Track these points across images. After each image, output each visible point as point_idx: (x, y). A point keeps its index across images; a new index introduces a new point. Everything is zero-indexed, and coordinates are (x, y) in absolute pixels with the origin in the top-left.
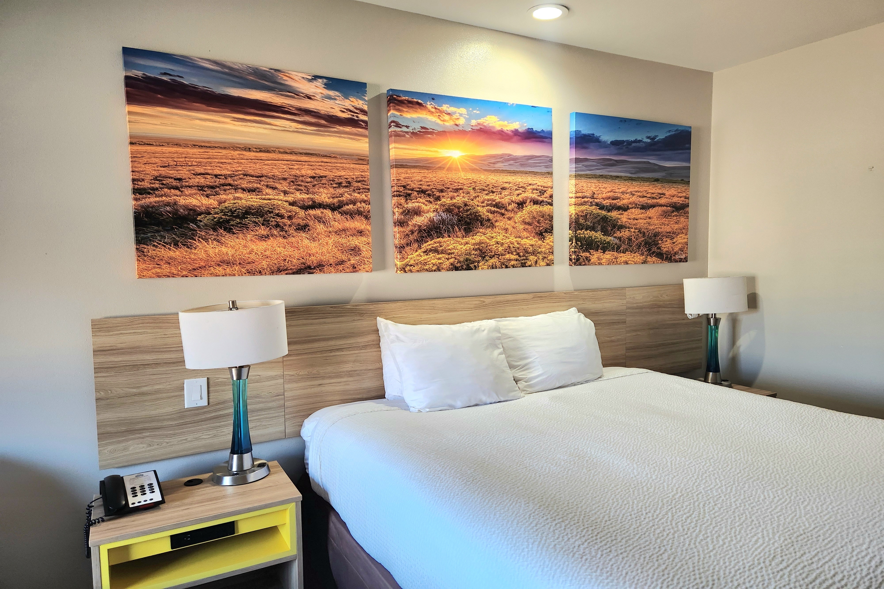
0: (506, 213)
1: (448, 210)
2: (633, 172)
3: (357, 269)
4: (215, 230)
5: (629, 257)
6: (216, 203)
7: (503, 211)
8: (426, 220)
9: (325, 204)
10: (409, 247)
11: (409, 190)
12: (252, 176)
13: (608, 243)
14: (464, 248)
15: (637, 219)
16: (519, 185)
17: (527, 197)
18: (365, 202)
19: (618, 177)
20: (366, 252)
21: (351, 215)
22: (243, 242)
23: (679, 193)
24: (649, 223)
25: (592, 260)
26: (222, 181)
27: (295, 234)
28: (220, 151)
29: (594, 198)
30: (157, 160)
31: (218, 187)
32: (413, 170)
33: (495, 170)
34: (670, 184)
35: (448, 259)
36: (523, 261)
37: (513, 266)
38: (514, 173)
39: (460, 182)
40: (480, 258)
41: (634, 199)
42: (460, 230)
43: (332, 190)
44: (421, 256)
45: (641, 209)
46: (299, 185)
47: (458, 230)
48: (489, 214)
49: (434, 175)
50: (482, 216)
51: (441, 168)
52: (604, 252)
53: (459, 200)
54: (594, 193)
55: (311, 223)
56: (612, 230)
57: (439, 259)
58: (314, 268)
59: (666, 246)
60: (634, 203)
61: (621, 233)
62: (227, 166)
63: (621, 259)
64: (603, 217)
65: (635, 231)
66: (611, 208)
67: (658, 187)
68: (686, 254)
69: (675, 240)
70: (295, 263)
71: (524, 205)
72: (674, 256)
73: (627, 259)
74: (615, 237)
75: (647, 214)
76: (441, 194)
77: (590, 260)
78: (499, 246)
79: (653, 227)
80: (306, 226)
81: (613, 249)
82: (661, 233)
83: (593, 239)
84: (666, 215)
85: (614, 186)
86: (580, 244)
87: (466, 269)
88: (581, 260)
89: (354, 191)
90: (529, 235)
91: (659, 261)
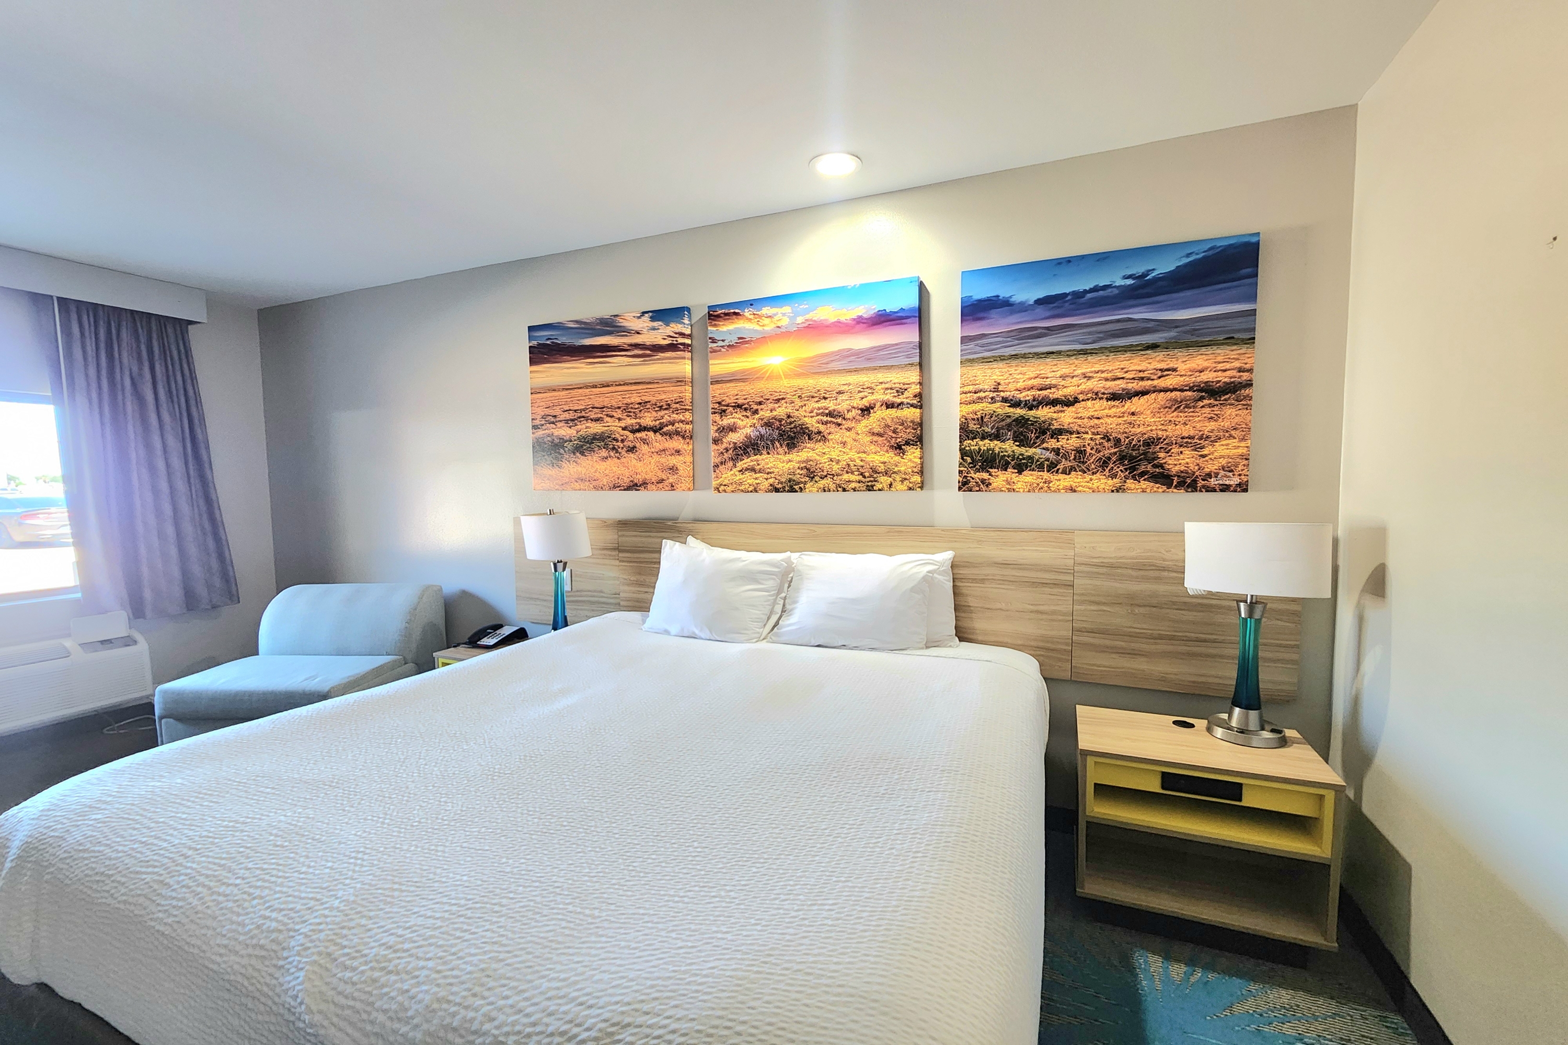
0: (844, 422)
1: (768, 424)
2: (1089, 341)
3: (675, 488)
4: (574, 454)
5: (1079, 480)
6: (575, 432)
7: (839, 420)
8: (742, 437)
9: (649, 427)
10: (724, 466)
11: (724, 406)
12: (597, 408)
13: (1030, 458)
14: (787, 466)
15: (1098, 418)
16: (863, 385)
17: (877, 400)
18: (682, 422)
19: (1053, 353)
20: (685, 470)
21: (670, 436)
22: (591, 463)
23: (1220, 363)
24: (1130, 423)
25: (994, 485)
26: (579, 415)
27: (626, 455)
28: (578, 391)
29: (998, 391)
30: (543, 403)
31: (577, 420)
32: (728, 385)
33: (829, 371)
34: (1191, 350)
35: (767, 479)
36: (870, 484)
37: (854, 490)
38: (856, 371)
39: (783, 391)
40: (808, 478)
41: (1090, 384)
42: (781, 446)
43: (654, 413)
44: (736, 476)
45: (1108, 399)
46: (630, 412)
47: (778, 446)
48: (820, 425)
49: (752, 387)
50: (811, 429)
51: (759, 378)
52: (1020, 472)
53: (781, 411)
54: (999, 384)
55: (638, 445)
56: (1037, 438)
57: (756, 479)
58: (640, 486)
59: (1180, 461)
60: (1091, 391)
61: (1058, 441)
62: (582, 402)
63: (1058, 483)
64: (1017, 418)
65: (1095, 437)
66: (1035, 403)
67: (1158, 359)
68: (1243, 477)
69: (1205, 452)
70: (626, 481)
71: (872, 411)
72: (1203, 480)
73: (1075, 484)
74: (1044, 449)
75: (1126, 407)
76: (759, 407)
77: (990, 484)
78: (834, 464)
79: (1141, 429)
80: (634, 447)
81: (1041, 467)
82: (1165, 440)
83: (997, 452)
84: (1179, 407)
85: (1042, 368)
86: (969, 460)
87: (789, 491)
88: (972, 484)
89: (673, 412)
90: (879, 450)
91: (1158, 488)
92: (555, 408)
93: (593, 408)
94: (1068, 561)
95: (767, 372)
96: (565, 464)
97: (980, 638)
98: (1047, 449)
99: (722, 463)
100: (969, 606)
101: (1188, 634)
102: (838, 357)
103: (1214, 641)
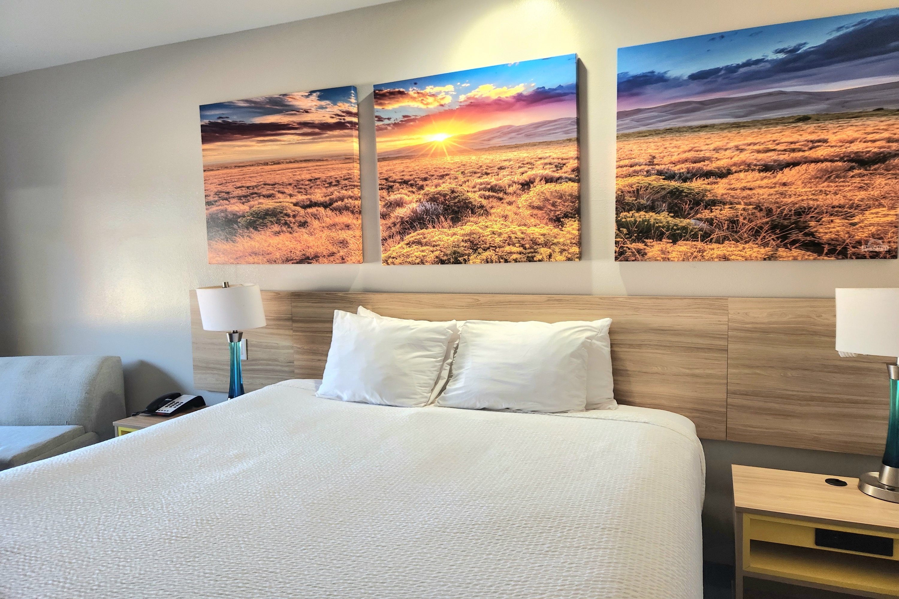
0: (505, 196)
1: (433, 199)
2: (742, 114)
3: (345, 260)
4: (248, 228)
5: (732, 249)
6: (248, 208)
7: (501, 195)
8: (409, 212)
9: (319, 202)
10: (392, 240)
11: (391, 182)
12: (269, 185)
13: (685, 228)
14: (452, 239)
15: (751, 189)
16: (523, 161)
17: (536, 175)
18: (351, 197)
19: (706, 126)
20: (354, 244)
21: (340, 211)
22: (264, 237)
23: (869, 134)
24: (782, 194)
25: (650, 255)
26: (251, 191)
27: (298, 229)
28: (250, 168)
29: (653, 165)
30: (216, 180)
31: (249, 196)
32: (395, 162)
33: (491, 147)
34: (842, 122)
35: (432, 252)
36: (530, 255)
37: (516, 261)
38: (517, 147)
39: (447, 167)
40: (471, 251)
41: (743, 156)
42: (446, 220)
43: (324, 190)
44: (403, 248)
45: (760, 171)
46: (300, 188)
47: (443, 220)
48: (483, 200)
49: (417, 164)
50: (474, 203)
51: (424, 155)
52: (674, 242)
53: (445, 187)
54: (654, 157)
55: (309, 220)
56: (691, 209)
57: (423, 251)
58: (312, 259)
59: (831, 230)
60: (743, 163)
61: (712, 212)
62: (254, 179)
63: (712, 252)
64: (672, 191)
65: (747, 207)
66: (689, 175)
67: (809, 130)
68: (892, 244)
69: (856, 220)
70: (298, 255)
71: (532, 185)
72: (853, 247)
73: (728, 253)
74: (698, 219)
75: (778, 178)
76: (425, 183)
77: (646, 254)
78: (496, 236)
79: (793, 199)
80: (306, 222)
81: (694, 237)
82: (815, 209)
83: (652, 223)
84: (829, 177)
85: (696, 141)
86: (625, 231)
87: (454, 263)
88: (628, 253)
89: (342, 188)
90: (539, 222)
91: (809, 256)
92: (228, 184)
93: (265, 184)
94: (721, 326)
95: (431, 149)
96: (239, 239)
97: (637, 400)
98: (700, 220)
99: (390, 237)
100: (627, 370)
101: (839, 396)
102: (499, 134)
103: (865, 402)
